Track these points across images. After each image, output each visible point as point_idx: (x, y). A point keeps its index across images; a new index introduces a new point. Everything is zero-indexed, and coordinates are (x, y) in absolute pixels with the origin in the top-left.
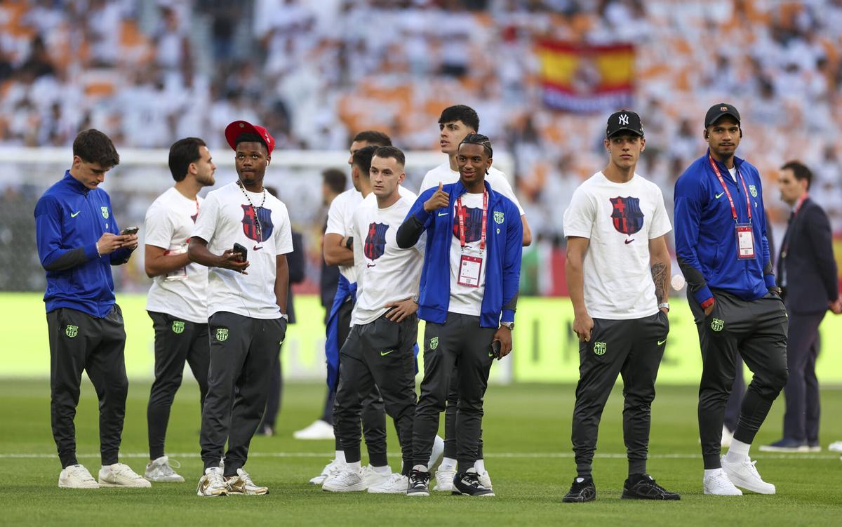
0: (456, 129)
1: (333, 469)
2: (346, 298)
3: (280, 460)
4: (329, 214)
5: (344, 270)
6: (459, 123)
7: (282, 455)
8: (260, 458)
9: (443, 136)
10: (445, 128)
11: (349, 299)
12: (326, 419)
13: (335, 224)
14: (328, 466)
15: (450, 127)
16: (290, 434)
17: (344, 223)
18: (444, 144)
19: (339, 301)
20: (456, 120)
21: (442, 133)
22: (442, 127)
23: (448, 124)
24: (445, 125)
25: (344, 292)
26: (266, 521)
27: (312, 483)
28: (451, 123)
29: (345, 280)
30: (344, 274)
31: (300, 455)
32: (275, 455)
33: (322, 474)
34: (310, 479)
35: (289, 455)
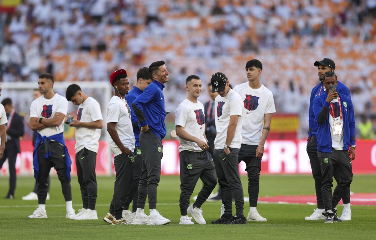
0: (253, 70)
1: (38, 212)
2: (41, 142)
3: (16, 209)
4: (31, 109)
5: (39, 131)
6: (254, 68)
7: (17, 206)
8: (7, 208)
9: (248, 74)
10: (249, 70)
11: (42, 143)
12: (35, 191)
13: (33, 113)
14: (35, 211)
15: (251, 70)
16: (20, 198)
17: (37, 112)
18: (249, 77)
19: (38, 143)
20: (253, 66)
21: (248, 72)
22: (247, 70)
23: (250, 68)
24: (248, 69)
25: (40, 140)
26: (10, 233)
27: (29, 218)
28: (251, 68)
29: (40, 135)
30: (39, 133)
31: (24, 206)
32: (14, 206)
33: (33, 214)
34: (28, 216)
35: (20, 206)
